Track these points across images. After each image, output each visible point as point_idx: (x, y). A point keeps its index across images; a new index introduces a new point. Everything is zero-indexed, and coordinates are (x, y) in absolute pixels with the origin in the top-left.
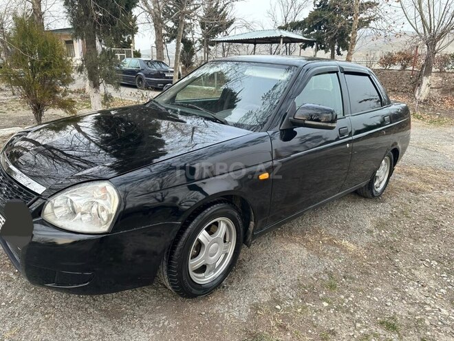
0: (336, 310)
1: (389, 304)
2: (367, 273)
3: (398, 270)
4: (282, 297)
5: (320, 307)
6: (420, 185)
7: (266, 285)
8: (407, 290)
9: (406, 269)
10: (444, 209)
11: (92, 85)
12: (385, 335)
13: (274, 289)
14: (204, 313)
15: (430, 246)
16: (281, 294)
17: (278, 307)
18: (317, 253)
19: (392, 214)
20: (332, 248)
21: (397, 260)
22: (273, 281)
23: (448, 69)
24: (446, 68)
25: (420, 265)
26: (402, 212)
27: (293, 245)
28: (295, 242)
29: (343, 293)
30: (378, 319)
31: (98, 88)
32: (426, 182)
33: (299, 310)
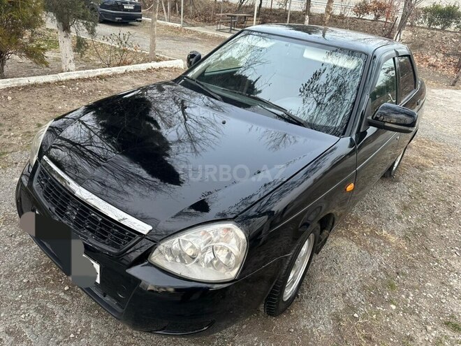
0: (404, 312)
1: (444, 301)
2: (414, 267)
3: (437, 261)
4: (355, 303)
5: (391, 311)
6: (422, 160)
7: (336, 291)
8: (451, 283)
9: (443, 259)
10: (451, 188)
11: (61, 27)
12: (454, 337)
13: (344, 295)
14: (293, 330)
15: (453, 231)
16: (352, 300)
17: (356, 315)
18: (366, 247)
19: (410, 196)
20: (376, 240)
21: (432, 250)
22: (339, 284)
23: (418, 23)
24: (416, 22)
25: (452, 254)
26: (418, 193)
27: (340, 239)
28: (342, 236)
29: (403, 293)
30: (441, 318)
31: (69, 32)
32: (426, 156)
33: (374, 316)
